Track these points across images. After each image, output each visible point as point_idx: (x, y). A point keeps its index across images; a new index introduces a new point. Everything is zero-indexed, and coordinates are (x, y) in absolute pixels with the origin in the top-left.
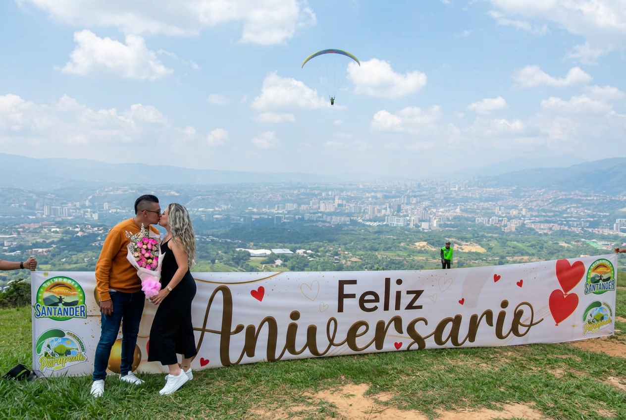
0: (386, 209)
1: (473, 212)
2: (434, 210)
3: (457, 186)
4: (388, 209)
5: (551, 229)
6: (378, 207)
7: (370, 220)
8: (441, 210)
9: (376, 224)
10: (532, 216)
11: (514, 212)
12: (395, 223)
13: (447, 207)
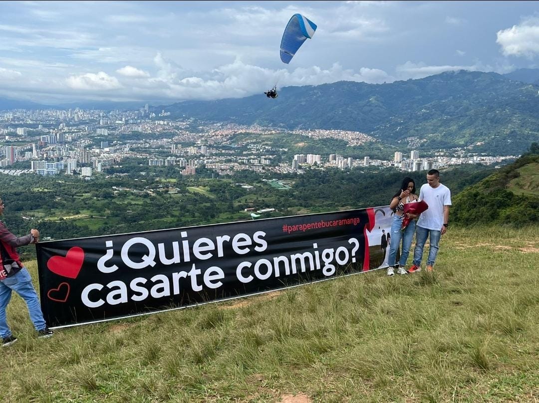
0: (31, 150)
1: (146, 151)
2: (97, 151)
3: (123, 119)
4: (34, 151)
5: (232, 169)
6: (18, 149)
7: (9, 167)
8: (107, 149)
9: (18, 172)
10: (212, 155)
11: (192, 151)
12: (45, 171)
13: (112, 146)
